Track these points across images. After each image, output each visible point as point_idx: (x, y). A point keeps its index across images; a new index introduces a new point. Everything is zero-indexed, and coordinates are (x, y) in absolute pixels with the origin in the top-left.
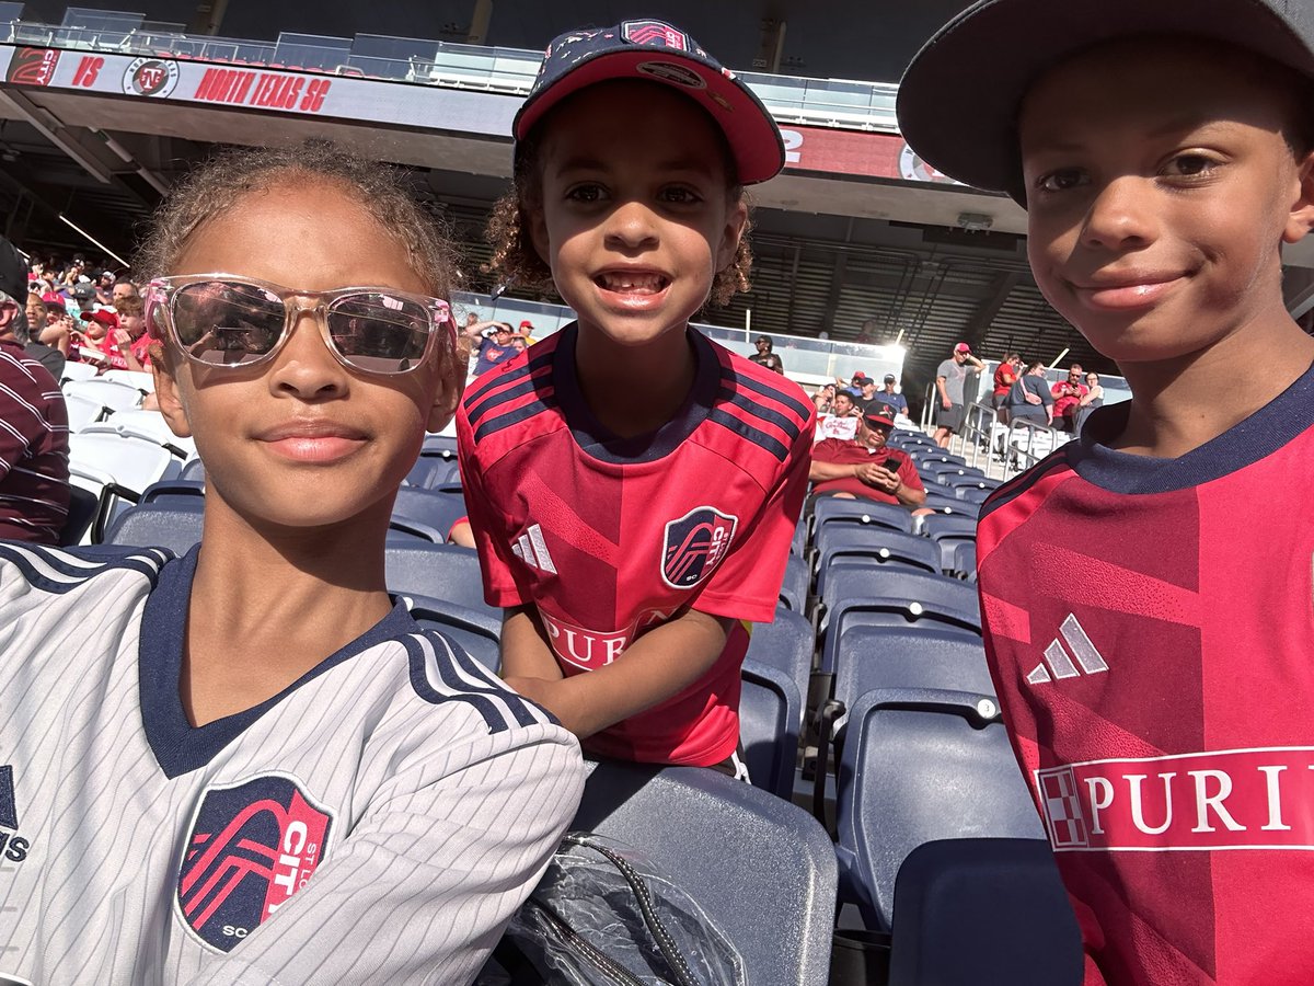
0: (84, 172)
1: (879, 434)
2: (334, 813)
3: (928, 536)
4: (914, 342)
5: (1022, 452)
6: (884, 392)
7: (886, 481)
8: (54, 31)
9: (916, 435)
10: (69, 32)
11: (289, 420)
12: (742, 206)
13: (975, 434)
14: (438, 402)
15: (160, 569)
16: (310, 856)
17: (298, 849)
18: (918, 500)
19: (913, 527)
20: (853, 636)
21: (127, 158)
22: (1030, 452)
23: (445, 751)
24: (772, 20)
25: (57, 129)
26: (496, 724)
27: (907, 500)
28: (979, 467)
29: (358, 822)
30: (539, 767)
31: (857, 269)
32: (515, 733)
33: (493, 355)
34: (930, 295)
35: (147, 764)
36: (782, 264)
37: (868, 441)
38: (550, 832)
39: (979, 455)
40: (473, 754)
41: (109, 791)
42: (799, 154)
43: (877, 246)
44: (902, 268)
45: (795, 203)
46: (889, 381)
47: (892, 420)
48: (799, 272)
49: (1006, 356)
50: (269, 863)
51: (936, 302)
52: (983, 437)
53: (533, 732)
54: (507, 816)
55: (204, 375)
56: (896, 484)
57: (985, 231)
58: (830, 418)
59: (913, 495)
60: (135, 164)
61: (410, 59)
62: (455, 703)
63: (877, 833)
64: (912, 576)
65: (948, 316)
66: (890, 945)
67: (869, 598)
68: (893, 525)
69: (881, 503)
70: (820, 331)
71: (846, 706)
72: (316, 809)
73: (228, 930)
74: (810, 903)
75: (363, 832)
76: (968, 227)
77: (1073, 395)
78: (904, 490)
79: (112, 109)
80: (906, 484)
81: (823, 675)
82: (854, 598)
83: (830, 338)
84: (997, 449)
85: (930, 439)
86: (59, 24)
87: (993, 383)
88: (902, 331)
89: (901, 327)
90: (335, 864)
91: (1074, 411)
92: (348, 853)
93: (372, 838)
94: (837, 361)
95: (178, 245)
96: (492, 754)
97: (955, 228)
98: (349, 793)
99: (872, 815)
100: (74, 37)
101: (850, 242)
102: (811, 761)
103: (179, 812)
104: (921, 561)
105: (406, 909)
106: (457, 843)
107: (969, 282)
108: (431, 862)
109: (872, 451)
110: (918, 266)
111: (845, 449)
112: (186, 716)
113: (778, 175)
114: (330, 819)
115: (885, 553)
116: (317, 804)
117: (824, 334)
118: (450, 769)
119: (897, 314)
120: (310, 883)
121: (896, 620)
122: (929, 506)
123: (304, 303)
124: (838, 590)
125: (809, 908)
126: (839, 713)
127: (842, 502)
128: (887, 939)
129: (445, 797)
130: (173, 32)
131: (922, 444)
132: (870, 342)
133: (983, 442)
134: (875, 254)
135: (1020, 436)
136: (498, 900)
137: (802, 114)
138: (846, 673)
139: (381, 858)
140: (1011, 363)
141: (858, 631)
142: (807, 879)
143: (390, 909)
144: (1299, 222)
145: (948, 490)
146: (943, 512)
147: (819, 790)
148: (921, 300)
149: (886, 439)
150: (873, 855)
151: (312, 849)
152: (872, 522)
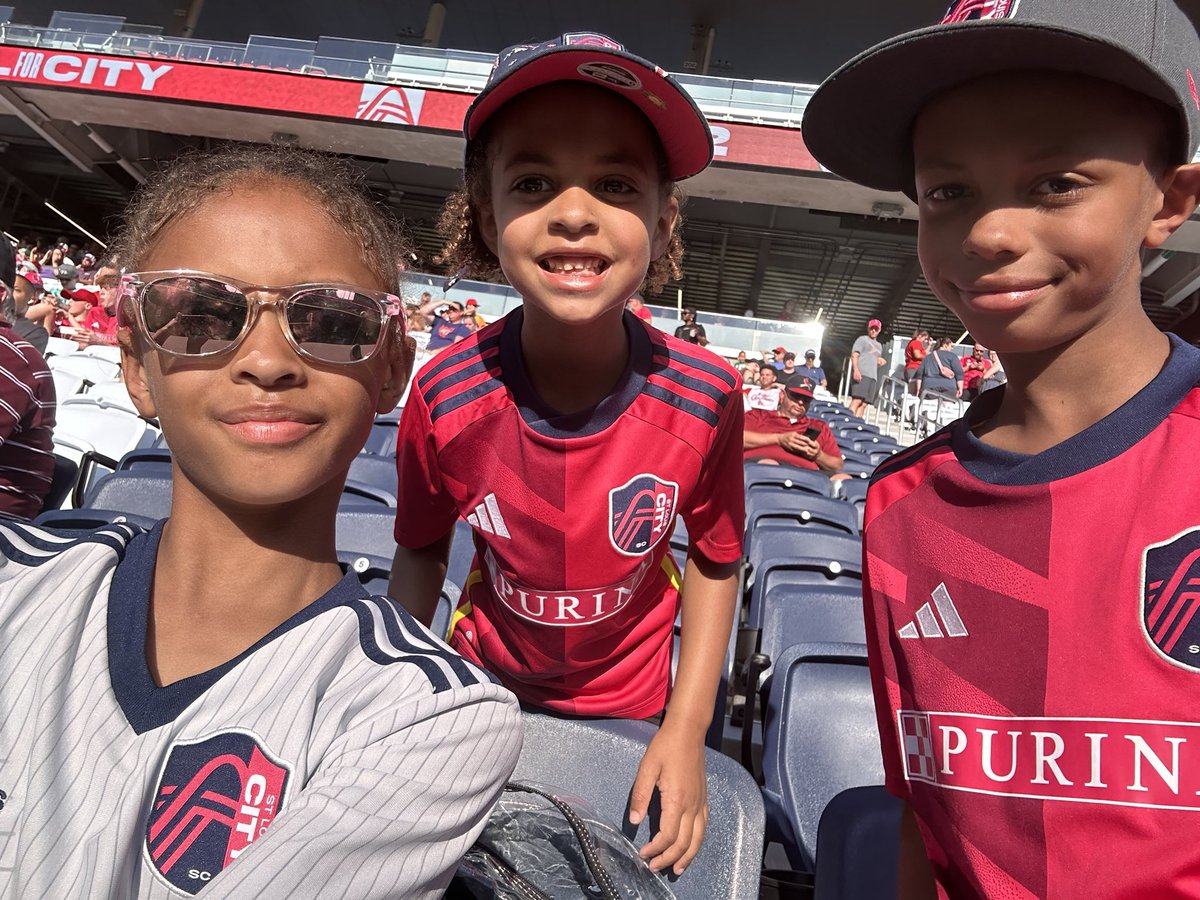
0: (68, 162)
1: (800, 405)
2: (291, 767)
3: (846, 499)
4: (831, 320)
5: (930, 421)
6: (805, 366)
7: (806, 449)
8: (42, 33)
9: (834, 405)
10: (56, 34)
11: (247, 405)
12: (674, 201)
13: (888, 404)
14: (386, 386)
15: (127, 543)
16: (269, 806)
17: (258, 800)
18: (836, 466)
19: (832, 491)
20: (777, 594)
21: (108, 150)
22: (938, 422)
23: (393, 709)
24: (702, 26)
25: (43, 122)
26: (440, 683)
27: (826, 465)
28: (892, 435)
29: (312, 775)
30: (481, 723)
31: (780, 253)
32: (458, 692)
33: (444, 331)
34: (846, 277)
35: (117, 721)
36: (712, 248)
37: (790, 411)
38: (491, 785)
39: (891, 424)
40: (419, 712)
41: (81, 747)
42: (726, 148)
43: (799, 232)
44: (821, 252)
45: (723, 192)
46: (810, 357)
47: (812, 392)
48: (726, 255)
49: (916, 332)
50: (231, 813)
51: (852, 283)
52: (895, 407)
53: (475, 691)
54: (450, 770)
55: (171, 362)
56: (816, 451)
57: (897, 219)
58: (756, 390)
59: (832, 461)
60: (116, 155)
61: (370, 60)
62: (402, 664)
63: (800, 777)
64: (831, 538)
65: (863, 296)
66: (813, 885)
67: (791, 557)
68: (814, 489)
69: (802, 468)
70: (746, 309)
71: (771, 660)
72: (274, 763)
73: (193, 874)
74: (739, 845)
75: (316, 785)
76: (881, 216)
77: (977, 369)
78: (823, 457)
79: (94, 105)
80: (825, 451)
81: (748, 630)
82: (778, 557)
83: (755, 316)
84: (908, 419)
85: (847, 409)
86: (47, 26)
87: (904, 358)
88: (821, 310)
89: (820, 306)
90: (291, 815)
91: (978, 383)
92: (303, 805)
93: (325, 791)
94: (761, 338)
95: (147, 241)
96: (436, 712)
97: (868, 216)
98: (304, 750)
99: (796, 759)
100: (60, 38)
101: (773, 229)
102: (739, 709)
103: (148, 765)
104: (840, 522)
105: (357, 857)
106: (404, 795)
107: (882, 265)
108: (379, 814)
109: (793, 421)
110: (836, 250)
111: (768, 419)
112: (152, 676)
113: (708, 168)
114: (288, 773)
115: (806, 516)
116: (275, 758)
117: (750, 312)
118: (396, 726)
119: (816, 294)
120: (269, 831)
121: (818, 578)
122: (846, 472)
123: (265, 297)
124: (764, 550)
125: (739, 851)
126: (766, 665)
127: (765, 468)
128: (811, 879)
129: (393, 753)
130: (152, 34)
131: (840, 414)
132: (791, 320)
133: (895, 412)
134: (796, 239)
135: (930, 406)
136: (443, 848)
137: (729, 112)
138: (772, 628)
139: (334, 810)
140: (921, 339)
141: (783, 589)
142: (736, 824)
143: (342, 857)
144: (1161, 229)
145: (863, 456)
146: (859, 477)
147: (747, 736)
148: (838, 281)
149: (807, 410)
150: (797, 797)
151: (272, 800)
152: (794, 487)
